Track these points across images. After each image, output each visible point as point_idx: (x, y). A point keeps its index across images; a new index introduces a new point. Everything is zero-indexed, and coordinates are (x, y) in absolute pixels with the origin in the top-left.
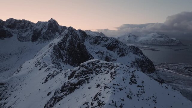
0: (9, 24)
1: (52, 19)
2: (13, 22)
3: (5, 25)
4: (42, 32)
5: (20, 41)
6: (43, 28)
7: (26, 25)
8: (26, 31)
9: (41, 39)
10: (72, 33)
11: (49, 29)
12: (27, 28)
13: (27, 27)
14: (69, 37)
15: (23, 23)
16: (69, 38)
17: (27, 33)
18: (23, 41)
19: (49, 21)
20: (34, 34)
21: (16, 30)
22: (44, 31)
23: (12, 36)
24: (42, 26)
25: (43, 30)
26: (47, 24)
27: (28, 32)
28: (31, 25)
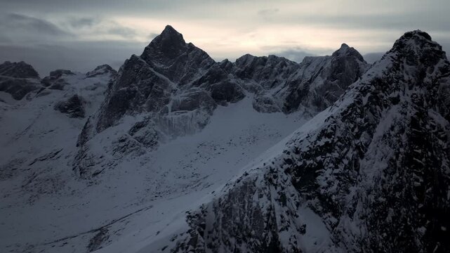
0: (241, 68)
1: (344, 45)
2: (249, 64)
3: (233, 73)
4: (312, 88)
5: (258, 109)
6: (317, 75)
7: (275, 69)
8: (273, 85)
9: (307, 105)
10: (422, 75)
11: (333, 78)
12: (277, 78)
13: (276, 74)
14: (396, 101)
15: (269, 65)
16: (395, 110)
17: (273, 91)
18: (263, 112)
19: (337, 53)
20: (290, 93)
21: (252, 83)
22: (320, 82)
23: (243, 97)
24: (313, 70)
25: (316, 80)
26: (329, 63)
27: (278, 88)
28: (287, 68)
